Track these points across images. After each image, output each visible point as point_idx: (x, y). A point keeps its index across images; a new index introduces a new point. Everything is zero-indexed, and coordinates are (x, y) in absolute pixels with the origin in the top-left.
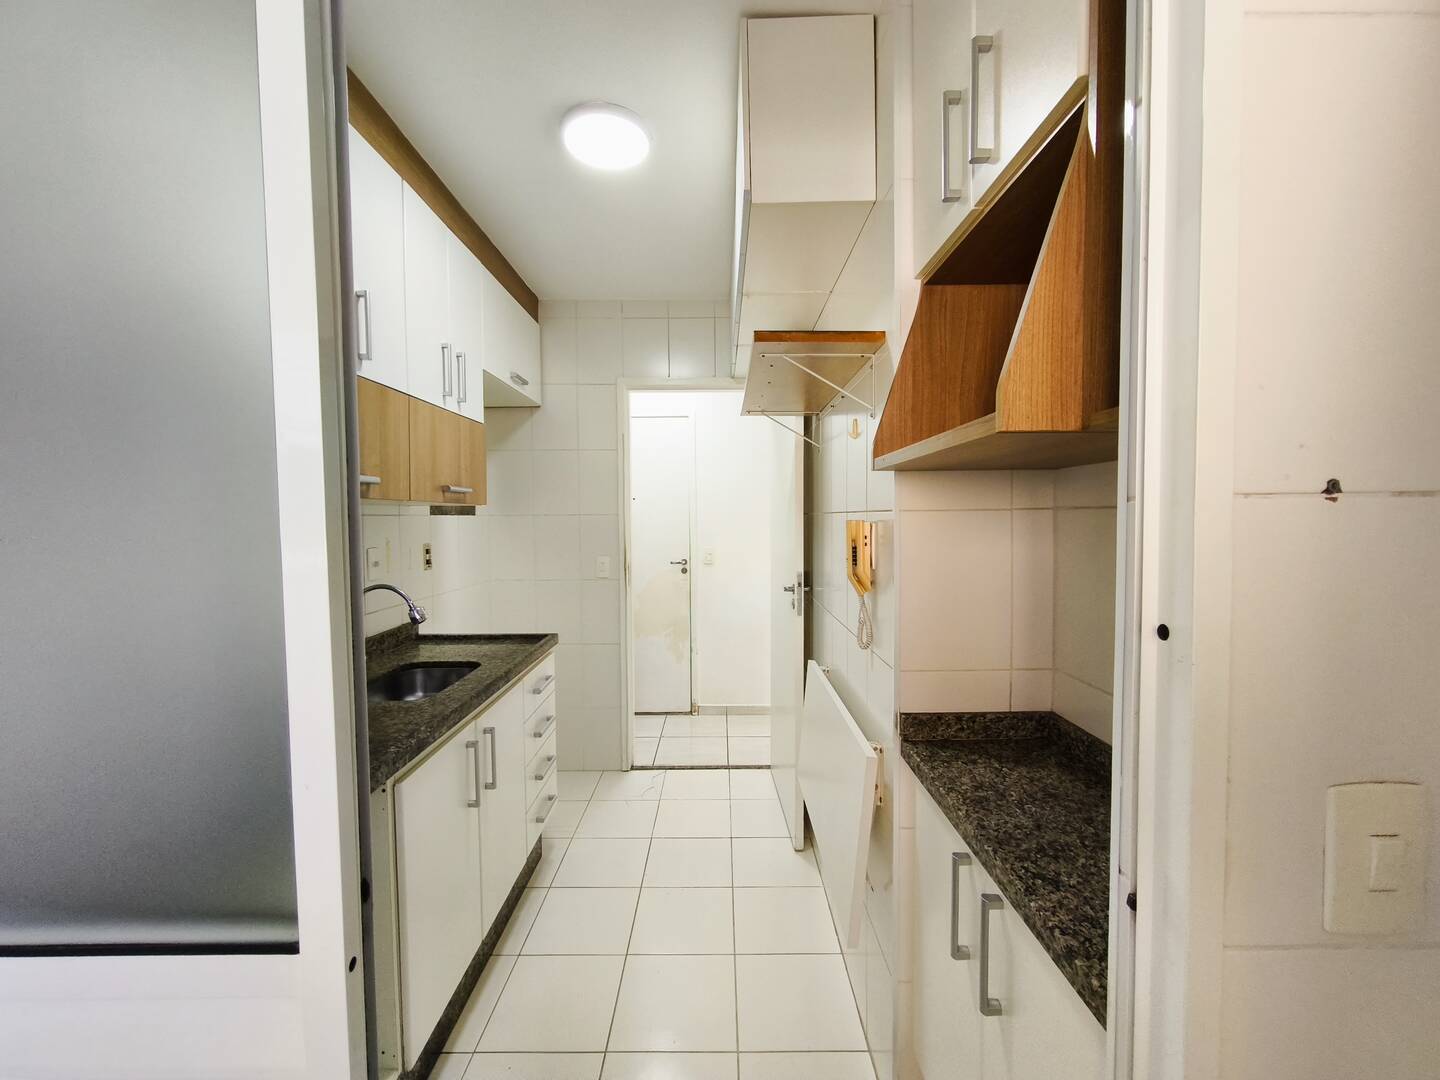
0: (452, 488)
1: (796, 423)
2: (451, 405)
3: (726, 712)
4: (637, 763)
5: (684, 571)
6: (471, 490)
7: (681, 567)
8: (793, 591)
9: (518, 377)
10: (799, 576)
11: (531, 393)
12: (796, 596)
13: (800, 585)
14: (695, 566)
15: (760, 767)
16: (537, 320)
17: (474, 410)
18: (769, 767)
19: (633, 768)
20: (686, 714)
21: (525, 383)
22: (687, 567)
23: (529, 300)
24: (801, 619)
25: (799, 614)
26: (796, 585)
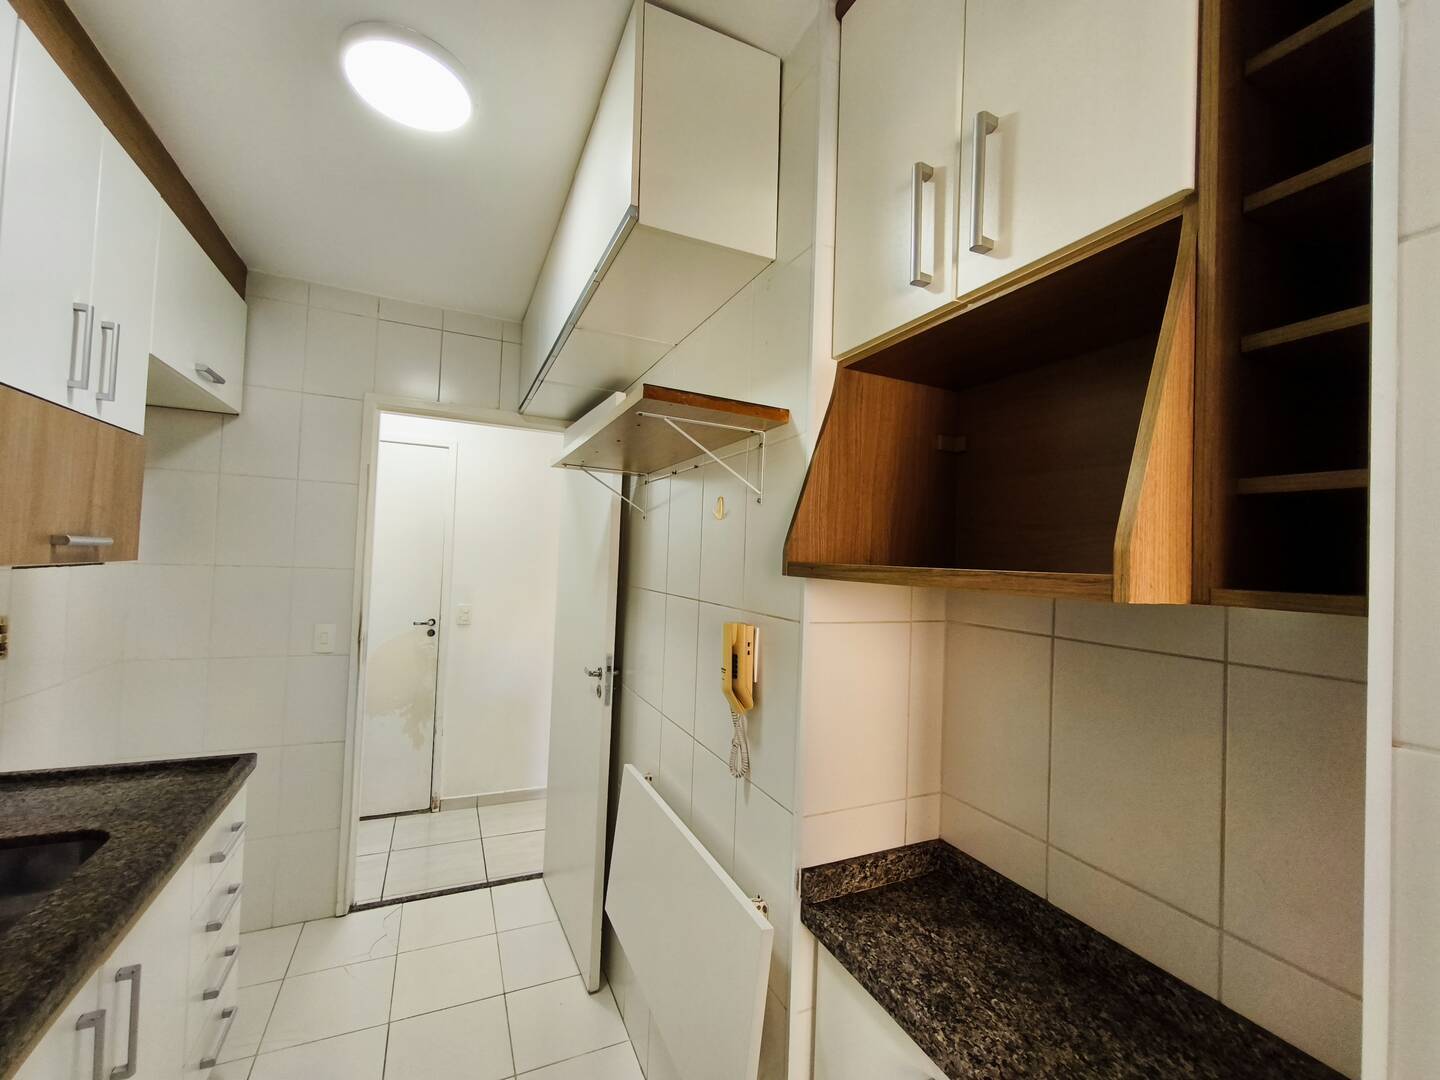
0: (73, 540)
2: (84, 403)
3: (477, 803)
4: (360, 901)
5: (431, 633)
6: (110, 541)
7: (427, 628)
8: (600, 675)
9: (209, 371)
10: (609, 658)
11: (226, 396)
12: (603, 683)
13: (609, 669)
14: (446, 628)
15: (529, 878)
16: (243, 296)
17: (128, 412)
18: (540, 875)
19: (353, 909)
20: (423, 811)
21: (219, 380)
22: (435, 629)
23: (235, 268)
24: (610, 708)
25: (607, 703)
26: (604, 671)
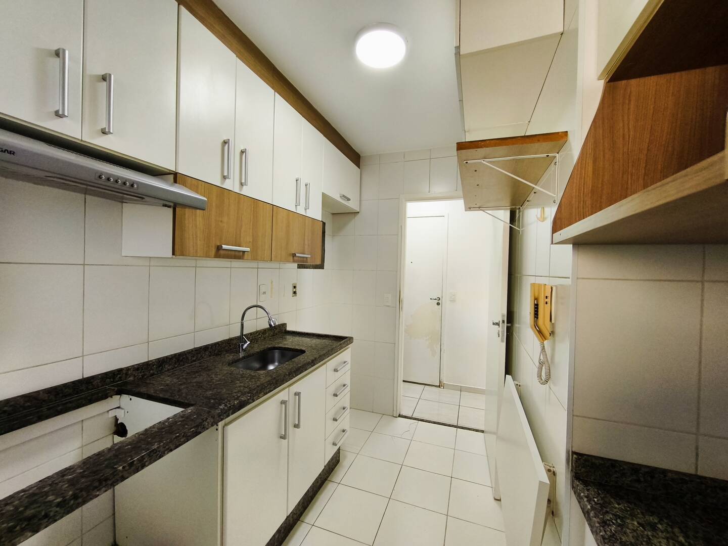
0: (297, 255)
1: (505, 215)
2: (301, 210)
3: (461, 389)
4: (404, 413)
5: (438, 304)
6: (310, 256)
7: (437, 301)
8: (499, 325)
9: (344, 196)
10: (503, 316)
11: (353, 205)
12: (500, 329)
13: (503, 322)
14: (445, 302)
15: (477, 431)
16: (359, 167)
17: (316, 212)
18: (483, 432)
19: (400, 416)
20: (436, 386)
21: (349, 200)
22: (440, 302)
23: (354, 156)
24: (504, 344)
25: (502, 341)
26: (501, 322)
